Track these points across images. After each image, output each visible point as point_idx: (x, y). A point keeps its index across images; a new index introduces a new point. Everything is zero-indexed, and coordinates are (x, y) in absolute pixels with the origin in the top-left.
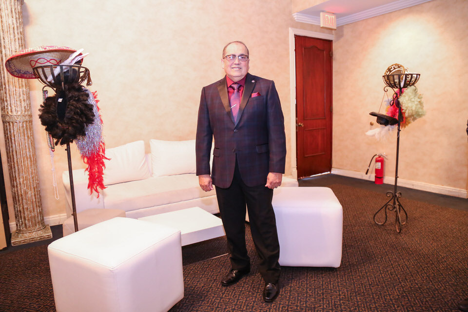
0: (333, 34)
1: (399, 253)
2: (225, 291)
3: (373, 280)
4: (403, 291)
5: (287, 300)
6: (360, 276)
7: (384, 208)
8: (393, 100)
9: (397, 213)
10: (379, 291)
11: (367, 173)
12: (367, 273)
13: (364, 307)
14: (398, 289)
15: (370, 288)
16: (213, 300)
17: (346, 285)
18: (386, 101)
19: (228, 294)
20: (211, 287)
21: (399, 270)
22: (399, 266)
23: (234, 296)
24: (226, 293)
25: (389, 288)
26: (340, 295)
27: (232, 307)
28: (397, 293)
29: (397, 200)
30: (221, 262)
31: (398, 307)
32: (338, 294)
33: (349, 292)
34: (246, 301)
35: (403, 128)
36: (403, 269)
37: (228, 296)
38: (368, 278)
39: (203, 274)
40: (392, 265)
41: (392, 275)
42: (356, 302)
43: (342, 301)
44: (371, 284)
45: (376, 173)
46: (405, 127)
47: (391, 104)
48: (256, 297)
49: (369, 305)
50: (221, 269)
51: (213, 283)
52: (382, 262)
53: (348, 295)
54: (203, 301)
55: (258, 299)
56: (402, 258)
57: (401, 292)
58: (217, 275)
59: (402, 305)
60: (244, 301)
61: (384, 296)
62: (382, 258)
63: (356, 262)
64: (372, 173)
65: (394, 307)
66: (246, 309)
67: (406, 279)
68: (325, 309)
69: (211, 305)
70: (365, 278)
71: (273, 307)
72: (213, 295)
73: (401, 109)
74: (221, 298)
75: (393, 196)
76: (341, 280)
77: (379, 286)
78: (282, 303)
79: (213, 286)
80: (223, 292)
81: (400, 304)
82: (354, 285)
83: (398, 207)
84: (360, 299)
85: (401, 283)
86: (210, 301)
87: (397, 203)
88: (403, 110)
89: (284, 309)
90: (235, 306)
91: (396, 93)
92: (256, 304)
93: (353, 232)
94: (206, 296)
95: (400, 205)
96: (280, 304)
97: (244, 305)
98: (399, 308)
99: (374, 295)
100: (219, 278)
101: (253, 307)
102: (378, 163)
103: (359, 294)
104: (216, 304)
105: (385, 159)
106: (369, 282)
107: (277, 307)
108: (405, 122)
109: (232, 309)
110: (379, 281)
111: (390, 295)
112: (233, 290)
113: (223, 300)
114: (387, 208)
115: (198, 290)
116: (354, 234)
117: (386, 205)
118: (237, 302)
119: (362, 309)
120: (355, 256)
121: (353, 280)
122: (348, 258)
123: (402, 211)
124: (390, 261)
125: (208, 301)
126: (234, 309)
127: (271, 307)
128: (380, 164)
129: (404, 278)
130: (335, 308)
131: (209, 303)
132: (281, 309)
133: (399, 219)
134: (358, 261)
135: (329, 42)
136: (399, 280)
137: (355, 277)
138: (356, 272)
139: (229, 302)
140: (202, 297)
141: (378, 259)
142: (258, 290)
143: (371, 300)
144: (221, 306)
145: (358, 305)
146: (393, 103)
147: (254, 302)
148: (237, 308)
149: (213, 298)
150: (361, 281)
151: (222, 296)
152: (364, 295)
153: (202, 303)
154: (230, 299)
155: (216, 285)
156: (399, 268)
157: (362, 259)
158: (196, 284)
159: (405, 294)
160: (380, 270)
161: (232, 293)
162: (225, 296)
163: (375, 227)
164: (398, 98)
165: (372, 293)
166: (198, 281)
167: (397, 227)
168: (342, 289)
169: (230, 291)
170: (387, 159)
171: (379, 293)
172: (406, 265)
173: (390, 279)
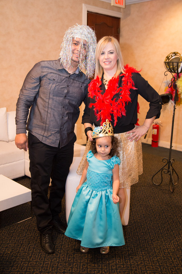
0: (121, 12)
1: (173, 211)
2: (32, 255)
3: (154, 236)
4: (178, 244)
5: (86, 258)
6: (143, 232)
7: (160, 172)
8: (171, 83)
9: (171, 176)
10: (159, 246)
11: (145, 138)
12: (148, 230)
13: (148, 261)
14: (173, 243)
15: (152, 243)
16: (22, 265)
17: (133, 241)
18: (165, 82)
19: (35, 257)
20: (18, 252)
21: (173, 226)
22: (174, 222)
23: (40, 258)
24: (33, 256)
25: (167, 243)
26: (128, 251)
27: (40, 269)
28: (173, 247)
29: (171, 165)
30: (25, 226)
31: (174, 259)
32: (127, 250)
33: (136, 248)
34: (51, 262)
35: (178, 106)
36: (177, 225)
37: (35, 260)
38: (150, 234)
39: (10, 240)
40: (168, 221)
41: (168, 230)
42: (141, 257)
43: (130, 256)
44: (153, 240)
45: (153, 138)
46: (179, 105)
47: (170, 86)
48: (59, 258)
49: (152, 259)
50: (27, 232)
51: (20, 248)
52: (160, 219)
53: (135, 250)
54: (12, 266)
55: (61, 259)
56: (176, 216)
57: (176, 246)
58: (24, 240)
59: (177, 257)
60: (50, 263)
61: (163, 250)
62: (160, 215)
63: (140, 220)
64: (149, 137)
65: (171, 259)
66: (52, 270)
67: (179, 234)
68: (118, 264)
69: (20, 270)
70: (147, 234)
71: (75, 266)
72: (21, 260)
73: (177, 91)
74: (29, 262)
75: (168, 162)
76: (128, 237)
77: (159, 241)
78: (82, 261)
79: (20, 251)
80: (30, 255)
81: (176, 256)
82: (139, 241)
83: (171, 171)
84: (144, 253)
85: (176, 238)
86: (19, 266)
87: (171, 168)
88: (179, 92)
89: (84, 267)
90: (42, 268)
91: (174, 77)
92: (61, 265)
93: (136, 192)
94: (15, 261)
95: (173, 169)
96: (80, 263)
97: (50, 267)
98: (175, 261)
99: (156, 249)
100: (25, 242)
101: (58, 267)
102: (154, 129)
103: (143, 249)
104: (24, 268)
105: (160, 126)
106: (151, 238)
107: (78, 265)
108: (180, 102)
109: (39, 272)
110: (159, 237)
111: (167, 249)
112: (39, 253)
113: (31, 264)
114: (163, 171)
115: (6, 257)
116: (136, 194)
117: (162, 169)
118: (43, 264)
119: (146, 262)
120: (138, 214)
121: (138, 236)
122: (133, 216)
123: (175, 174)
124: (167, 218)
125: (17, 266)
126: (41, 272)
127: (73, 266)
128: (156, 130)
129: (178, 233)
130: (126, 263)
131: (19, 267)
132: (81, 267)
133: (172, 180)
134: (141, 218)
135: (118, 19)
136: (174, 235)
137: (140, 234)
138: (140, 229)
139: (36, 265)
140: (11, 263)
141: (157, 216)
142: (61, 251)
143: (153, 255)
144: (29, 269)
145: (143, 259)
146: (171, 85)
147: (58, 263)
148: (44, 270)
149: (22, 263)
150: (145, 237)
151: (30, 259)
152: (148, 250)
153: (11, 269)
154: (36, 262)
155: (23, 249)
156: (174, 224)
157: (144, 217)
158: (4, 251)
159: (179, 248)
160: (159, 227)
161: (38, 256)
162: (33, 260)
163: (153, 187)
164: (175, 82)
165: (154, 248)
166: (7, 247)
167: (171, 187)
168: (129, 245)
169: (36, 254)
170: (162, 126)
171: (159, 247)
172: (179, 221)
173: (167, 235)
